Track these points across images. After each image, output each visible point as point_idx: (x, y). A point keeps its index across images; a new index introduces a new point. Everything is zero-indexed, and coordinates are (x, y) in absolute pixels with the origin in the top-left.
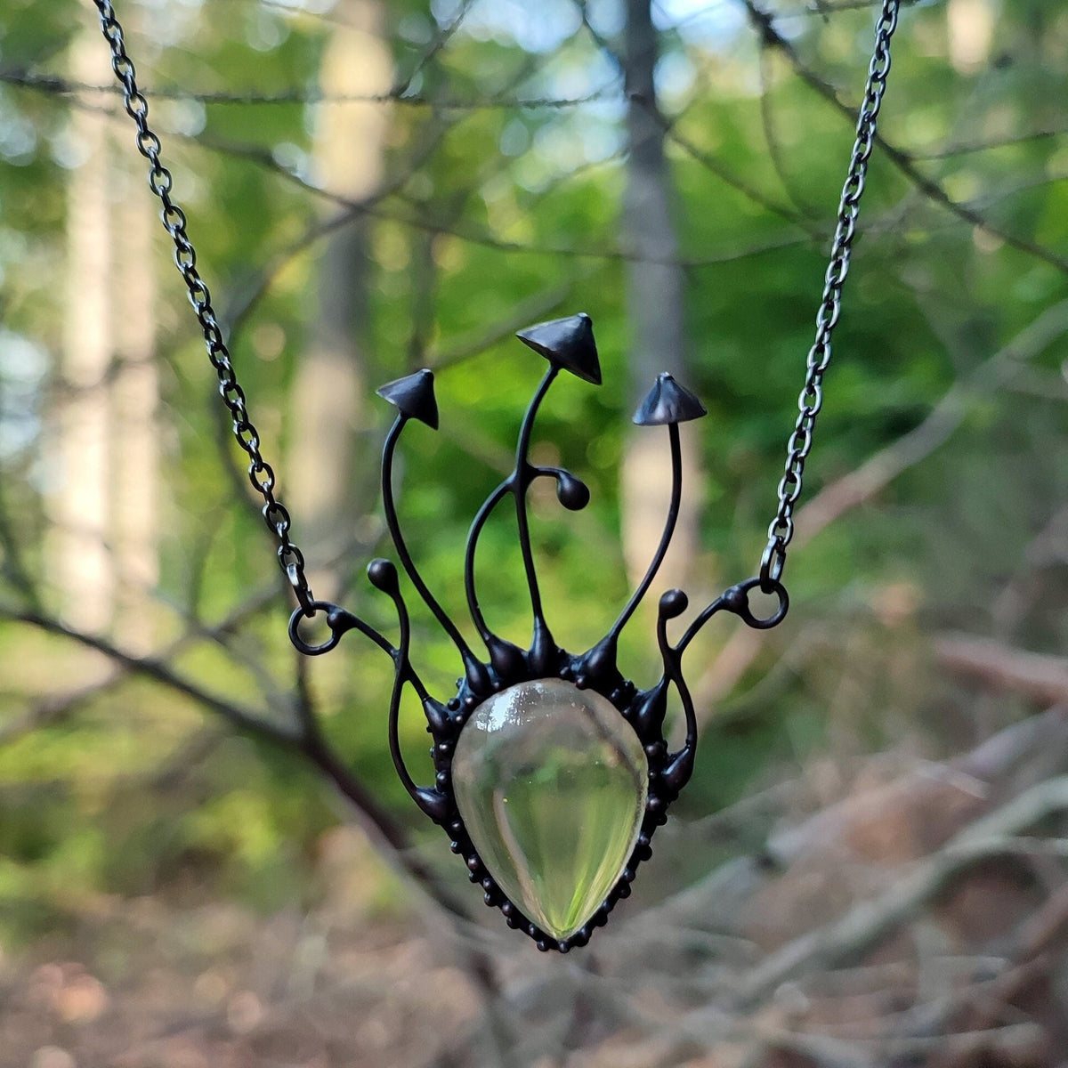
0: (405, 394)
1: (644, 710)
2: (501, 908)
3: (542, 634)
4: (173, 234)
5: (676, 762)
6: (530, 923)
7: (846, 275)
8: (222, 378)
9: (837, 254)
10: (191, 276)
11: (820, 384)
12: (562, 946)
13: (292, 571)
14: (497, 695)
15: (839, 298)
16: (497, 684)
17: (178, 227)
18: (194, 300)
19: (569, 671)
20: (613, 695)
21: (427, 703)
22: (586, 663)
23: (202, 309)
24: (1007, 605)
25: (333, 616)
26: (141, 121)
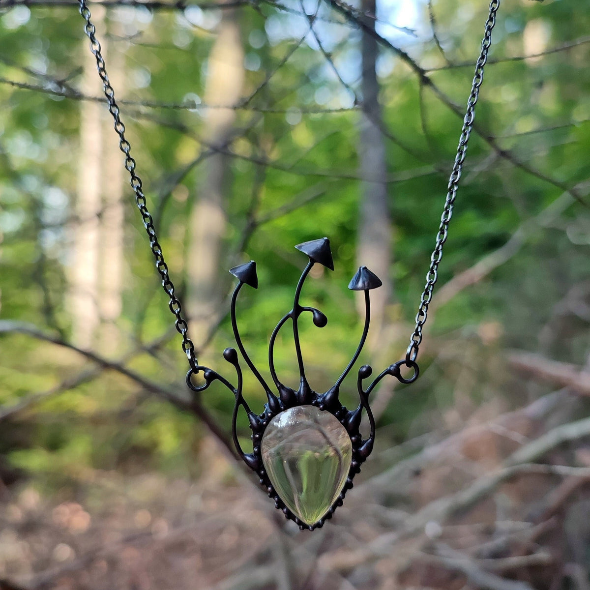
0: (242, 272)
1: (351, 420)
2: (283, 509)
3: (304, 384)
4: (135, 190)
5: (365, 445)
6: (295, 517)
7: (451, 219)
8: (158, 260)
9: (447, 208)
10: (143, 210)
11: (436, 270)
12: (311, 528)
13: (188, 352)
14: (283, 412)
15: (447, 229)
16: (282, 407)
17: (138, 187)
18: (145, 222)
19: (317, 401)
20: (337, 413)
21: (250, 415)
22: (324, 398)
23: (148, 226)
24: (546, 335)
25: (207, 374)
26: (121, 135)
